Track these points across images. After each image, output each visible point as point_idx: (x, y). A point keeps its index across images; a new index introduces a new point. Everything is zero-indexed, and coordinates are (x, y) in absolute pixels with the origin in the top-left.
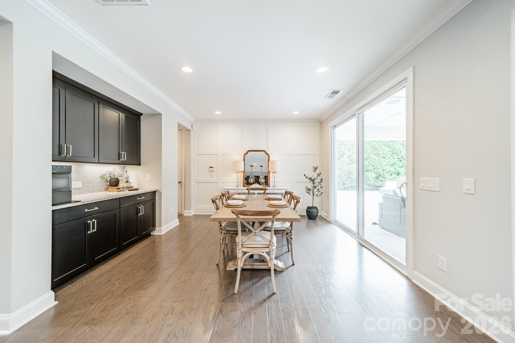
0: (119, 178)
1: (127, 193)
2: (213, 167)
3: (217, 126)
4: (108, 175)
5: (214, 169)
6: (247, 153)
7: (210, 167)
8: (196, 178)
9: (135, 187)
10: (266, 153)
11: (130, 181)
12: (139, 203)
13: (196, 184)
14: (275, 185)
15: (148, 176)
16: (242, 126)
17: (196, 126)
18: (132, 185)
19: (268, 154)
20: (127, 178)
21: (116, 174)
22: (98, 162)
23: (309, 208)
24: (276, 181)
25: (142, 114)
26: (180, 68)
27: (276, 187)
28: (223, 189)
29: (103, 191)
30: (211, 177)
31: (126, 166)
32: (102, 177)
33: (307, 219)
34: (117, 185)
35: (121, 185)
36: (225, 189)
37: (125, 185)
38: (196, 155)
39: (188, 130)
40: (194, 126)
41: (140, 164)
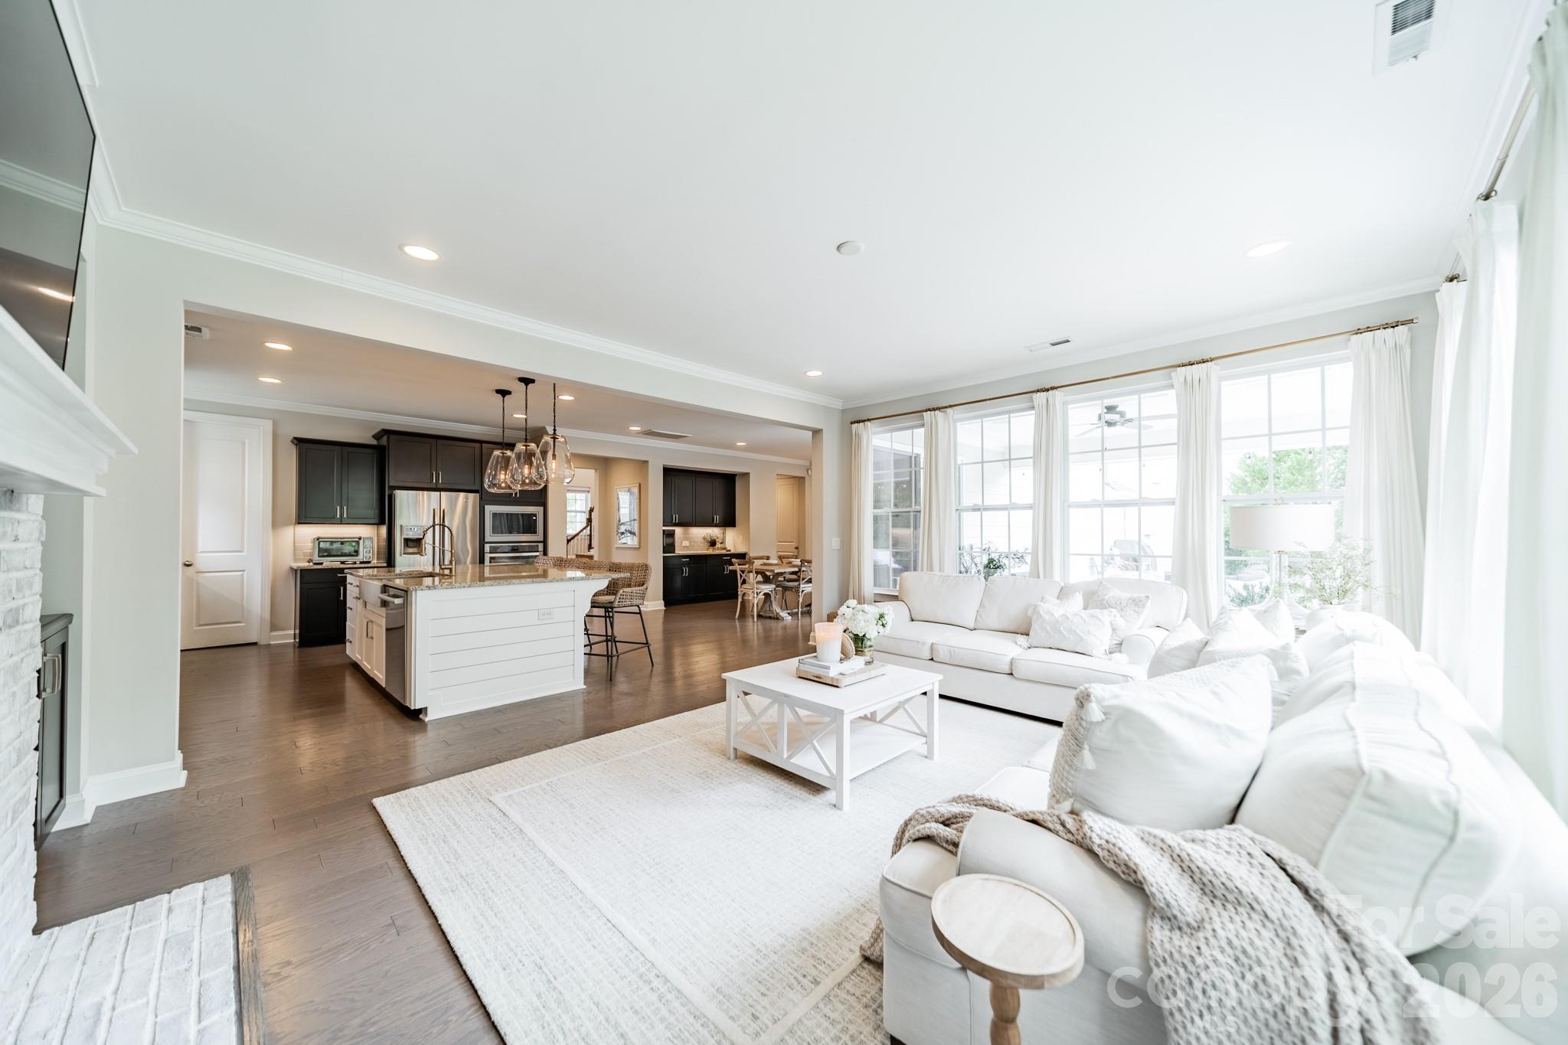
0: (716, 539)
9: (729, 548)
11: (726, 541)
15: (741, 538)
18: (728, 545)
20: (724, 538)
21: (713, 535)
25: (736, 475)
29: (707, 549)
31: (729, 528)
32: (704, 538)
34: (714, 545)
35: (718, 545)
37: (723, 545)
41: (733, 525)
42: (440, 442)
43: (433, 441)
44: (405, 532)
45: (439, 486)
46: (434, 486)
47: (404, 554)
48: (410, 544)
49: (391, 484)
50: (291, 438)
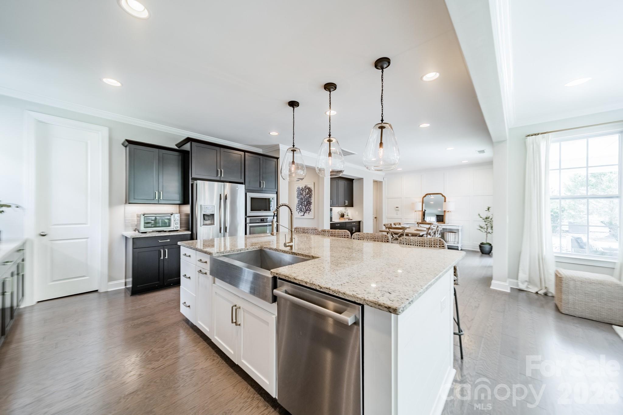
0: (344, 214)
1: (347, 221)
2: (398, 207)
3: (402, 177)
4: (340, 212)
5: (399, 209)
6: (425, 196)
7: (396, 207)
9: (351, 218)
10: (443, 196)
11: (349, 215)
12: (353, 226)
14: (450, 223)
15: (357, 213)
16: (421, 175)
17: (387, 178)
18: (350, 217)
20: (348, 213)
21: (343, 211)
22: (338, 206)
23: (482, 244)
24: (450, 219)
25: (354, 179)
29: (339, 219)
30: (397, 214)
31: (347, 207)
32: (338, 213)
33: (481, 253)
34: (343, 217)
35: (345, 217)
37: (347, 217)
38: (387, 199)
39: (381, 182)
40: (385, 179)
41: (352, 206)
42: (222, 149)
43: (218, 148)
44: (203, 210)
45: (222, 179)
46: (218, 179)
47: (204, 225)
48: (206, 218)
49: (193, 177)
50: (123, 140)
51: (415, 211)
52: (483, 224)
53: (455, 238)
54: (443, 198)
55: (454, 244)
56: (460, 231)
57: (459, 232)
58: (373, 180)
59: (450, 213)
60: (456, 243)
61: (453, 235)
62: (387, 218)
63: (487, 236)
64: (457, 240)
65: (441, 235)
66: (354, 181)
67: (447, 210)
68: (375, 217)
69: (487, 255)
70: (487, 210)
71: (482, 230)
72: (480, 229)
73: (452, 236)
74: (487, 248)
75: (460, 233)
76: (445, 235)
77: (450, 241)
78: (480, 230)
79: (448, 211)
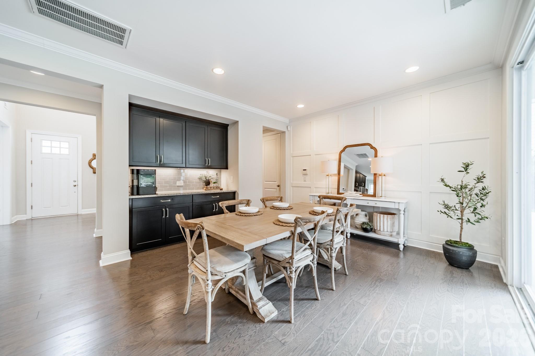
2: (306, 170)
3: (311, 122)
4: (202, 177)
5: (307, 172)
6: (344, 150)
7: (304, 170)
8: (291, 182)
10: (372, 147)
12: (213, 200)
13: (291, 188)
14: (383, 195)
15: (232, 178)
16: (339, 116)
17: (291, 127)
19: (374, 148)
22: (185, 167)
23: (449, 243)
24: (383, 189)
25: (228, 125)
26: (212, 70)
27: (383, 198)
28: (310, 195)
29: (201, 189)
30: (305, 181)
31: (222, 170)
32: (200, 179)
35: (212, 185)
36: (312, 195)
37: (215, 185)
38: (291, 158)
39: (283, 133)
40: (289, 127)
41: (227, 168)
51: (327, 175)
52: (453, 200)
53: (393, 225)
54: (373, 151)
55: (391, 236)
56: (402, 212)
57: (400, 214)
58: (264, 127)
59: (383, 177)
60: (394, 234)
61: (389, 220)
62: (293, 187)
63: (462, 228)
64: (396, 229)
65: (368, 217)
66: (229, 127)
67: (378, 172)
68: (278, 185)
69: (464, 271)
70: (463, 170)
71: (451, 214)
72: (446, 211)
73: (388, 222)
74: (464, 253)
75: (402, 216)
76: (375, 218)
77: (384, 231)
78: (445, 213)
79: (380, 173)
